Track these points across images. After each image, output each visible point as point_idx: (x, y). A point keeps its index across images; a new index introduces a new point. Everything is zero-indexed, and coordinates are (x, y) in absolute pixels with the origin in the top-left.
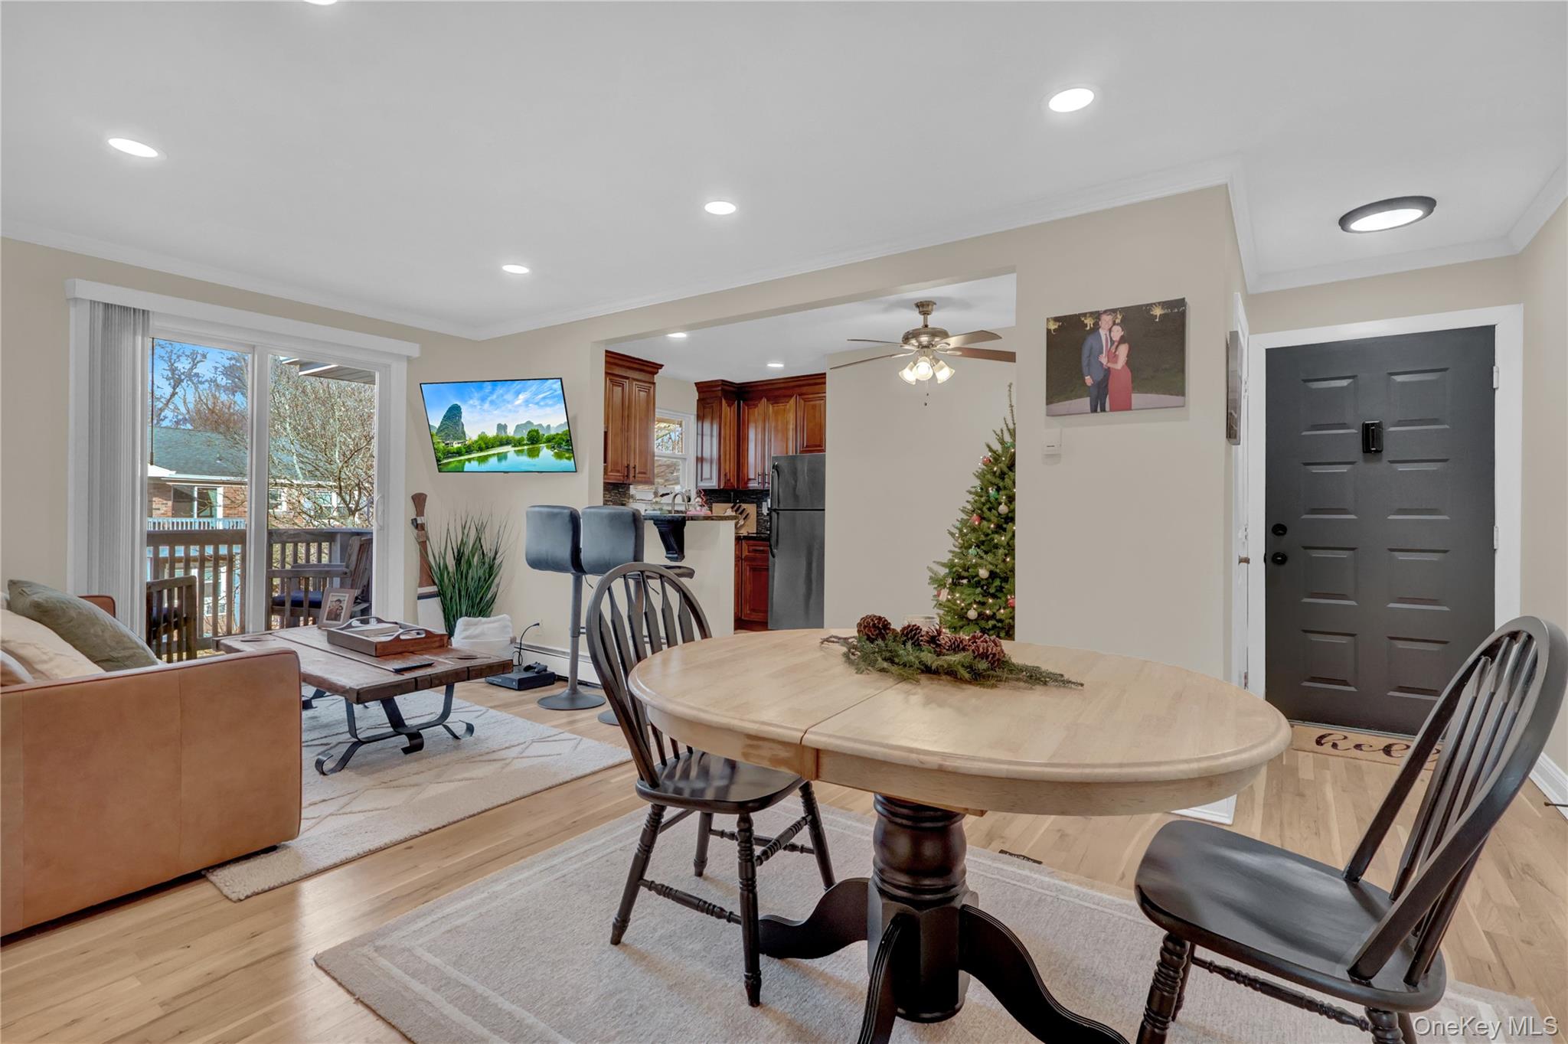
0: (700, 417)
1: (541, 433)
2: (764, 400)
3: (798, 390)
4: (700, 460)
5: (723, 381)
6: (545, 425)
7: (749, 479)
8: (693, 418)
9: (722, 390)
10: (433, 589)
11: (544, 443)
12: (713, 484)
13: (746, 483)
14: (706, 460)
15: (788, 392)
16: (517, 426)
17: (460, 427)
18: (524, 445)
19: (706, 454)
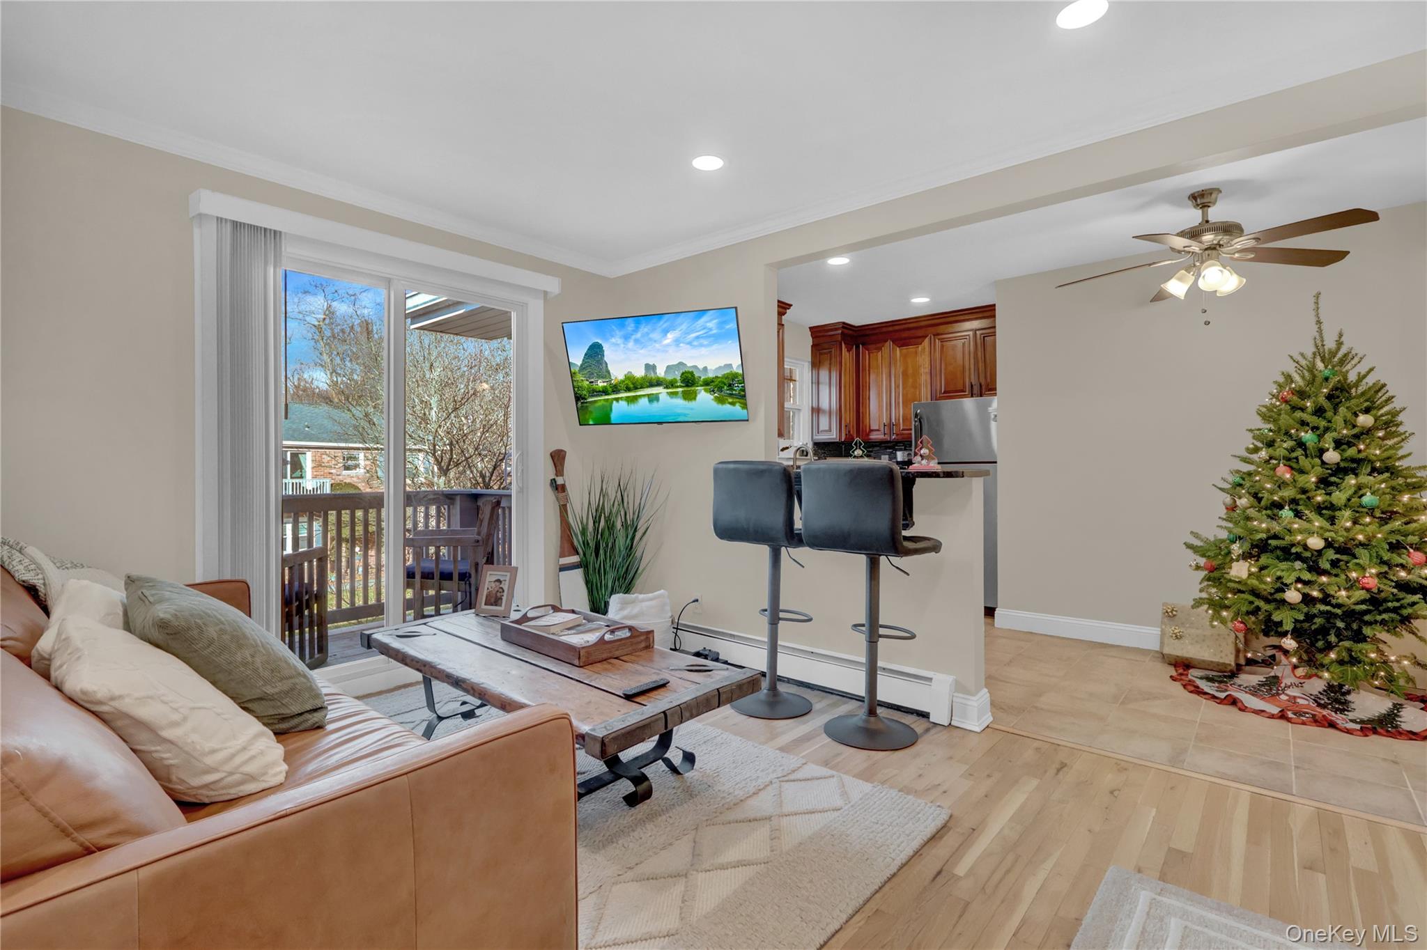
0: (816, 364)
1: (697, 375)
2: (889, 344)
3: (932, 330)
4: (816, 411)
5: (844, 323)
6: (701, 367)
7: (871, 431)
8: (807, 366)
9: (842, 332)
10: (574, 559)
11: (701, 386)
12: (833, 436)
13: (868, 435)
14: (824, 411)
15: (920, 333)
16: (668, 367)
17: (604, 365)
18: (677, 387)
19: (825, 404)
